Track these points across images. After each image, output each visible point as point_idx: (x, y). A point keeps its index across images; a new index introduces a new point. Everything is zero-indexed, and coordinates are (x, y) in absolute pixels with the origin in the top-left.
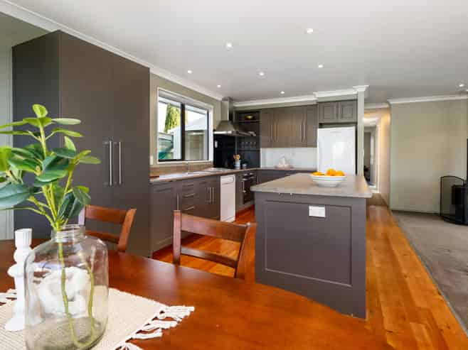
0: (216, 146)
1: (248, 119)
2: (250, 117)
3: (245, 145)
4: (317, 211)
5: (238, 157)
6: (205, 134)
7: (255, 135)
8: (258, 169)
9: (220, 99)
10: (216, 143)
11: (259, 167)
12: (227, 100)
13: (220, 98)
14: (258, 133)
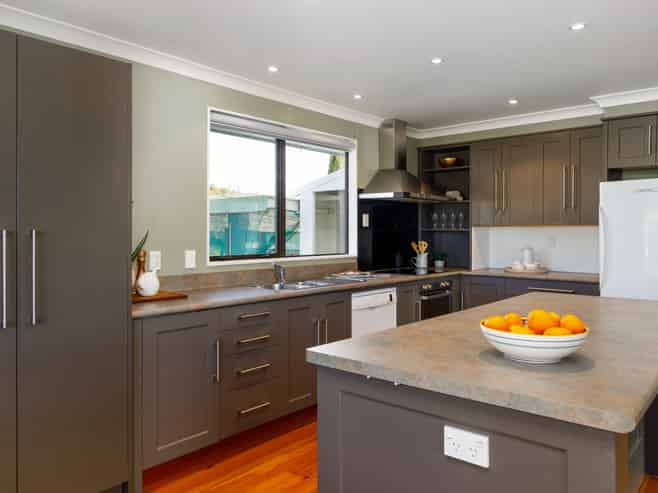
0: (366, 223)
1: (444, 165)
2: (449, 160)
3: (441, 221)
4: (467, 446)
5: (423, 245)
6: (341, 198)
7: (460, 199)
8: (464, 272)
9: (376, 125)
10: (366, 218)
11: (468, 267)
12: (390, 126)
13: (375, 123)
14: (465, 196)
